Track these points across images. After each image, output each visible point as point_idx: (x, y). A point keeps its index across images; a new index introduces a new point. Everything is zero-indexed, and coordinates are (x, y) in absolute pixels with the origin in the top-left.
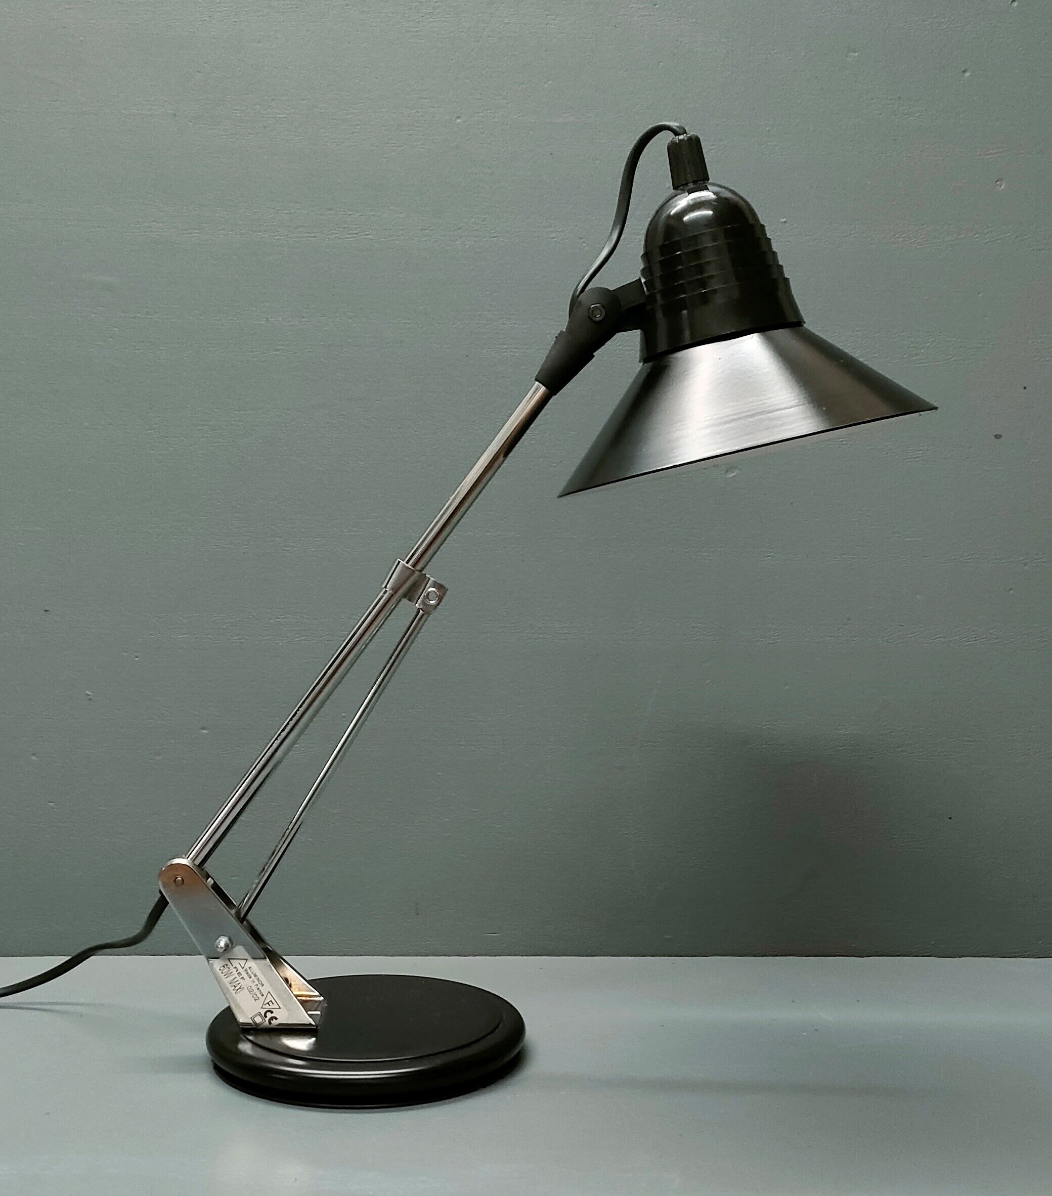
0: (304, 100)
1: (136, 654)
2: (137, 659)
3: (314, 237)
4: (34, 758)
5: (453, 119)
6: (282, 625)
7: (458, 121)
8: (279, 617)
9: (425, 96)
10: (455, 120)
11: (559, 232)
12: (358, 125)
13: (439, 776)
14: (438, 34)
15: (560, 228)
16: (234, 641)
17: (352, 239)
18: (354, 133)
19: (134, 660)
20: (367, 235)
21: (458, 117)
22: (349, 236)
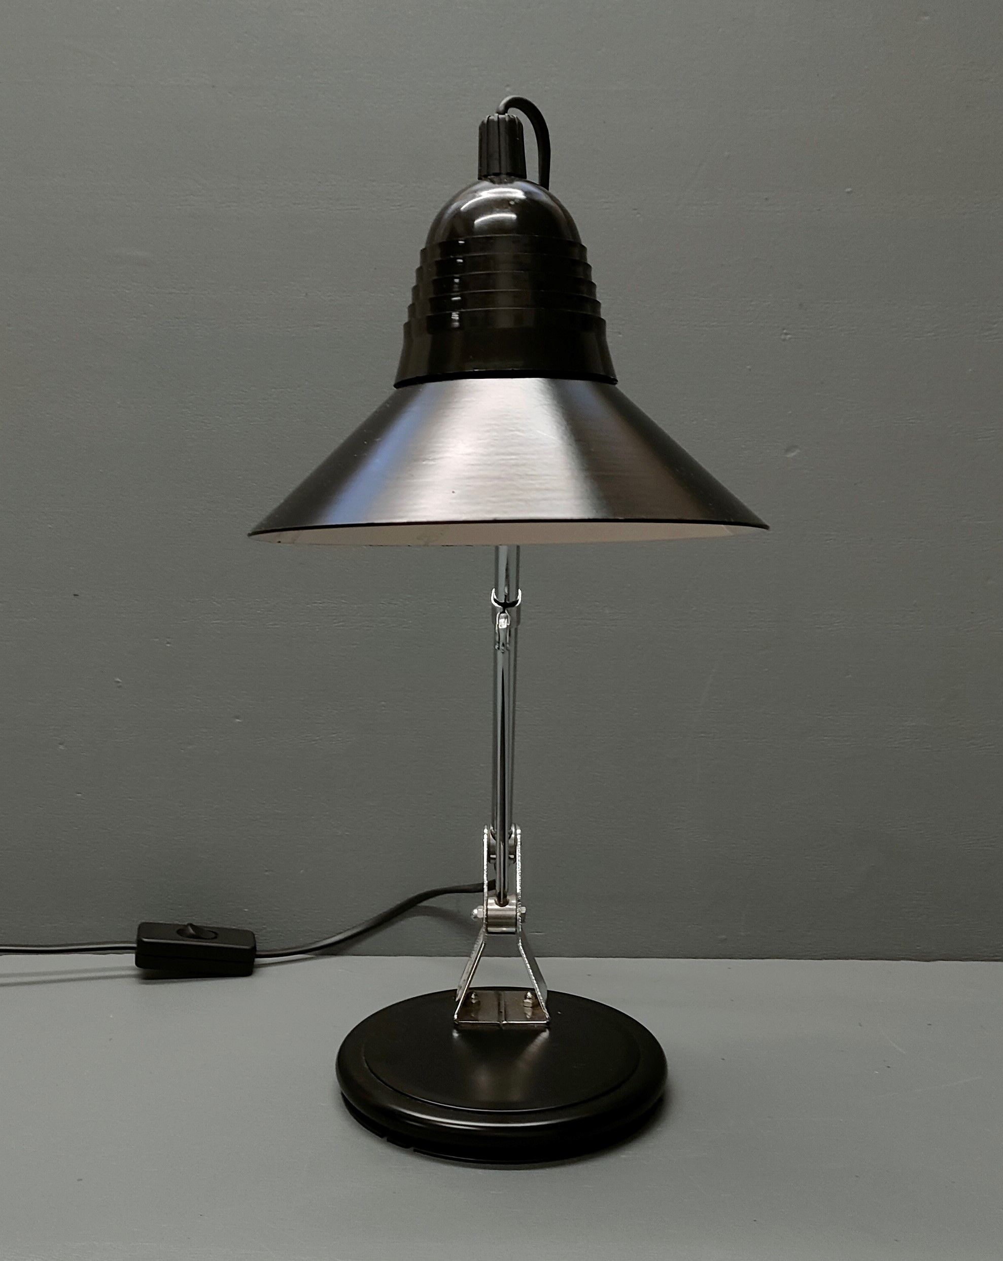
1: (168, 640)
2: (169, 645)
4: (61, 747)
6: (319, 610)
8: (316, 602)
9: (473, 65)
11: (612, 203)
15: (613, 199)
16: (269, 626)
19: (165, 646)
22: (393, 208)
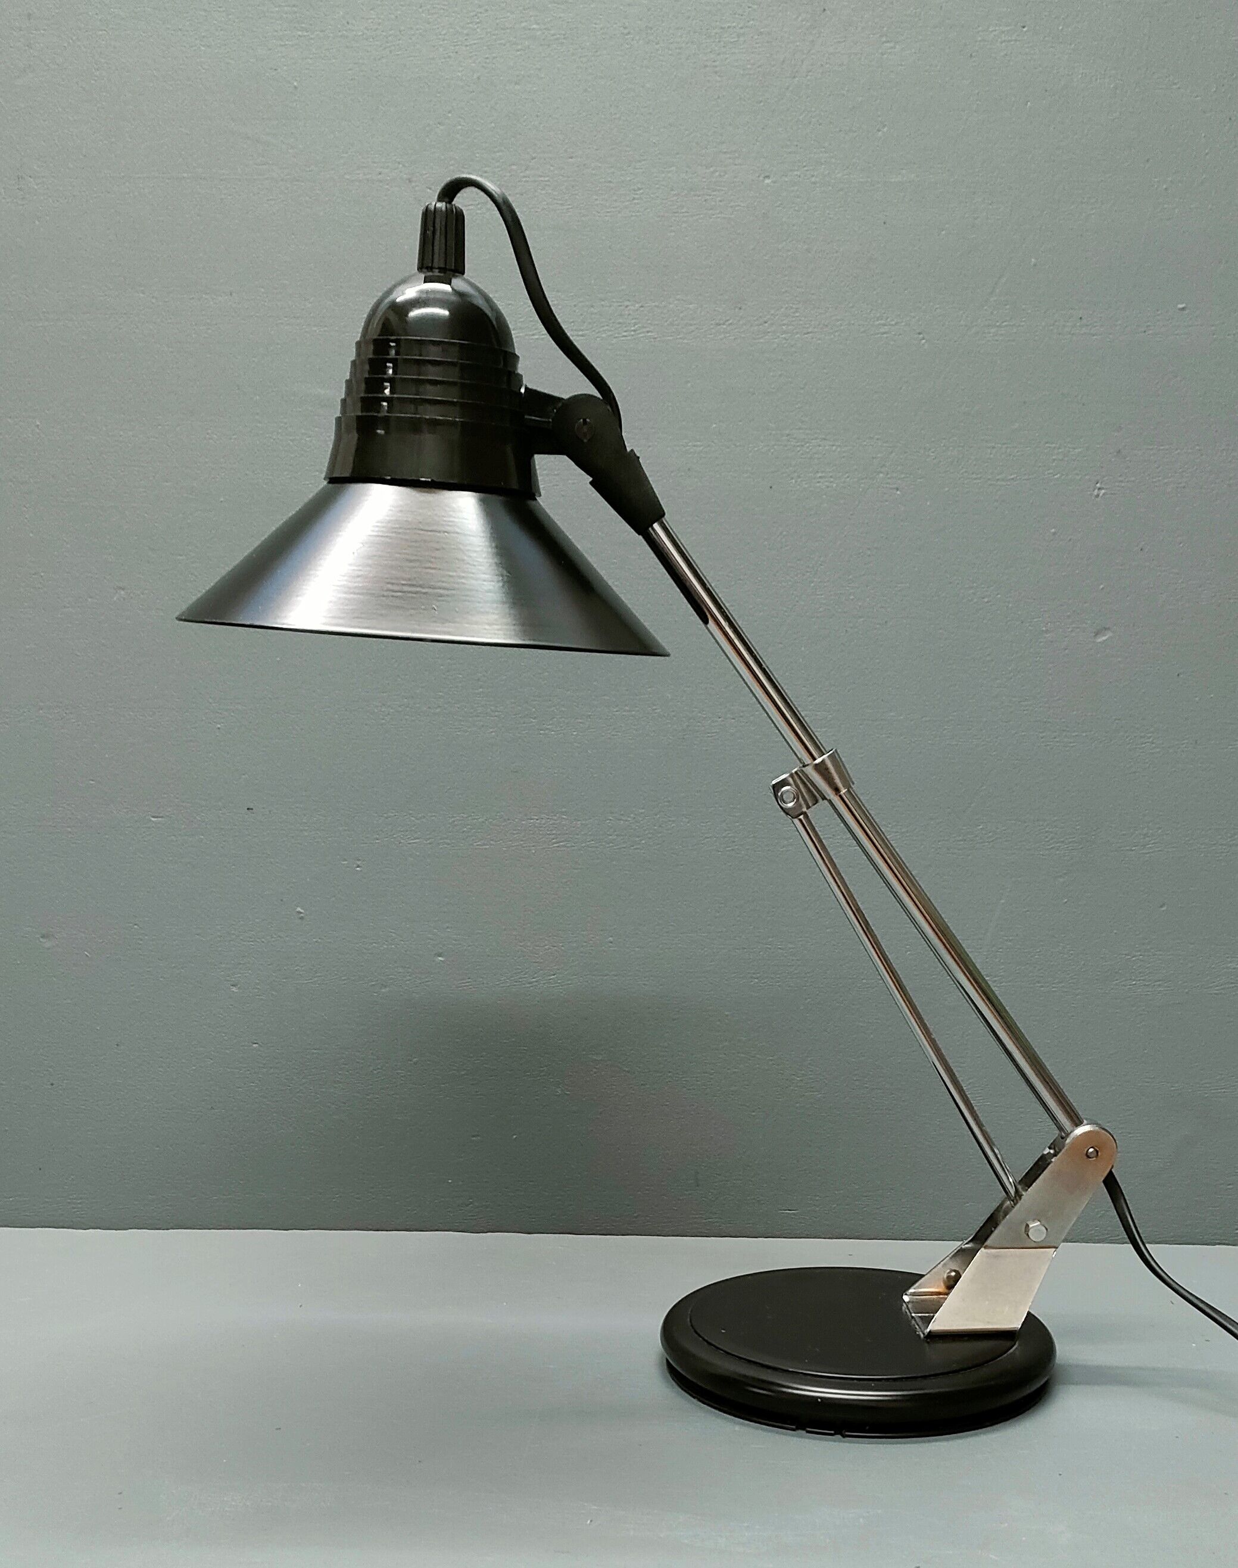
0: (571, 158)
3: (582, 336)
4: (234, 989)
5: (761, 178)
6: (536, 827)
7: (767, 181)
8: (532, 817)
9: (725, 150)
10: (763, 181)
11: (892, 325)
12: (639, 189)
13: (727, 1016)
14: (744, 70)
15: (893, 320)
16: (477, 847)
17: (629, 338)
18: (634, 199)
20: (648, 332)
21: (768, 177)
22: (625, 334)
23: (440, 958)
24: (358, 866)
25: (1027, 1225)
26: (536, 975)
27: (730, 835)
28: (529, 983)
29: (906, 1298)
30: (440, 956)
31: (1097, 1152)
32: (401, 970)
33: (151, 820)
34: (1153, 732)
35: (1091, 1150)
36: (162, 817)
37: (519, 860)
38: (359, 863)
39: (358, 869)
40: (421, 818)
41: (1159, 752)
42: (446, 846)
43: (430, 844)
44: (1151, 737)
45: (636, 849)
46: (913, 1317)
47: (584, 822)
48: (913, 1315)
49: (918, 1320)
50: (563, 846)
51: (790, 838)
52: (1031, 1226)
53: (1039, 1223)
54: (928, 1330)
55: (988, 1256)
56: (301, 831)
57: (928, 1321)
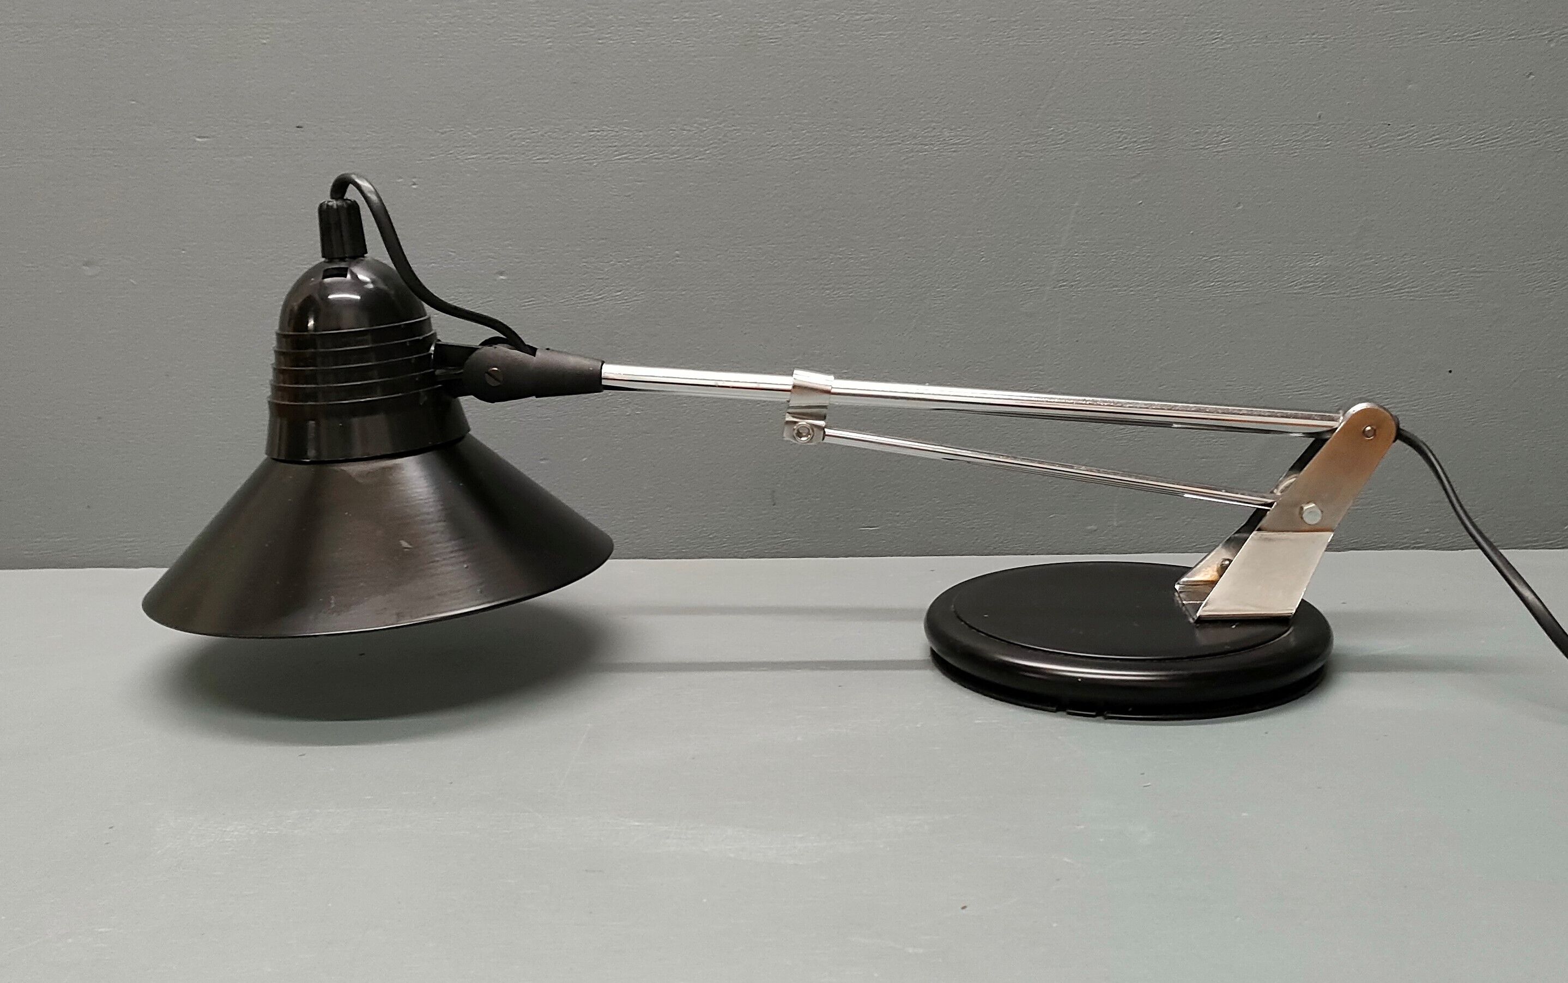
6: (597, 139)
8: (593, 129)
16: (537, 161)
23: (502, 277)
24: (414, 184)
25: (1302, 508)
26: (601, 292)
27: (796, 143)
28: (595, 300)
29: (1177, 587)
30: (501, 273)
31: (1375, 430)
32: (461, 290)
33: (195, 141)
34: (1222, 28)
35: (1369, 428)
36: (207, 137)
37: (581, 174)
38: (414, 180)
39: (414, 187)
40: (478, 132)
41: (1230, 48)
42: (504, 160)
43: (489, 158)
44: (1220, 32)
45: (700, 159)
46: (1183, 604)
47: (646, 133)
48: (1184, 602)
49: (1188, 607)
50: (626, 158)
51: (858, 145)
52: (1305, 508)
53: (1313, 505)
54: (1198, 615)
55: (1260, 539)
56: (354, 148)
57: (1197, 607)
